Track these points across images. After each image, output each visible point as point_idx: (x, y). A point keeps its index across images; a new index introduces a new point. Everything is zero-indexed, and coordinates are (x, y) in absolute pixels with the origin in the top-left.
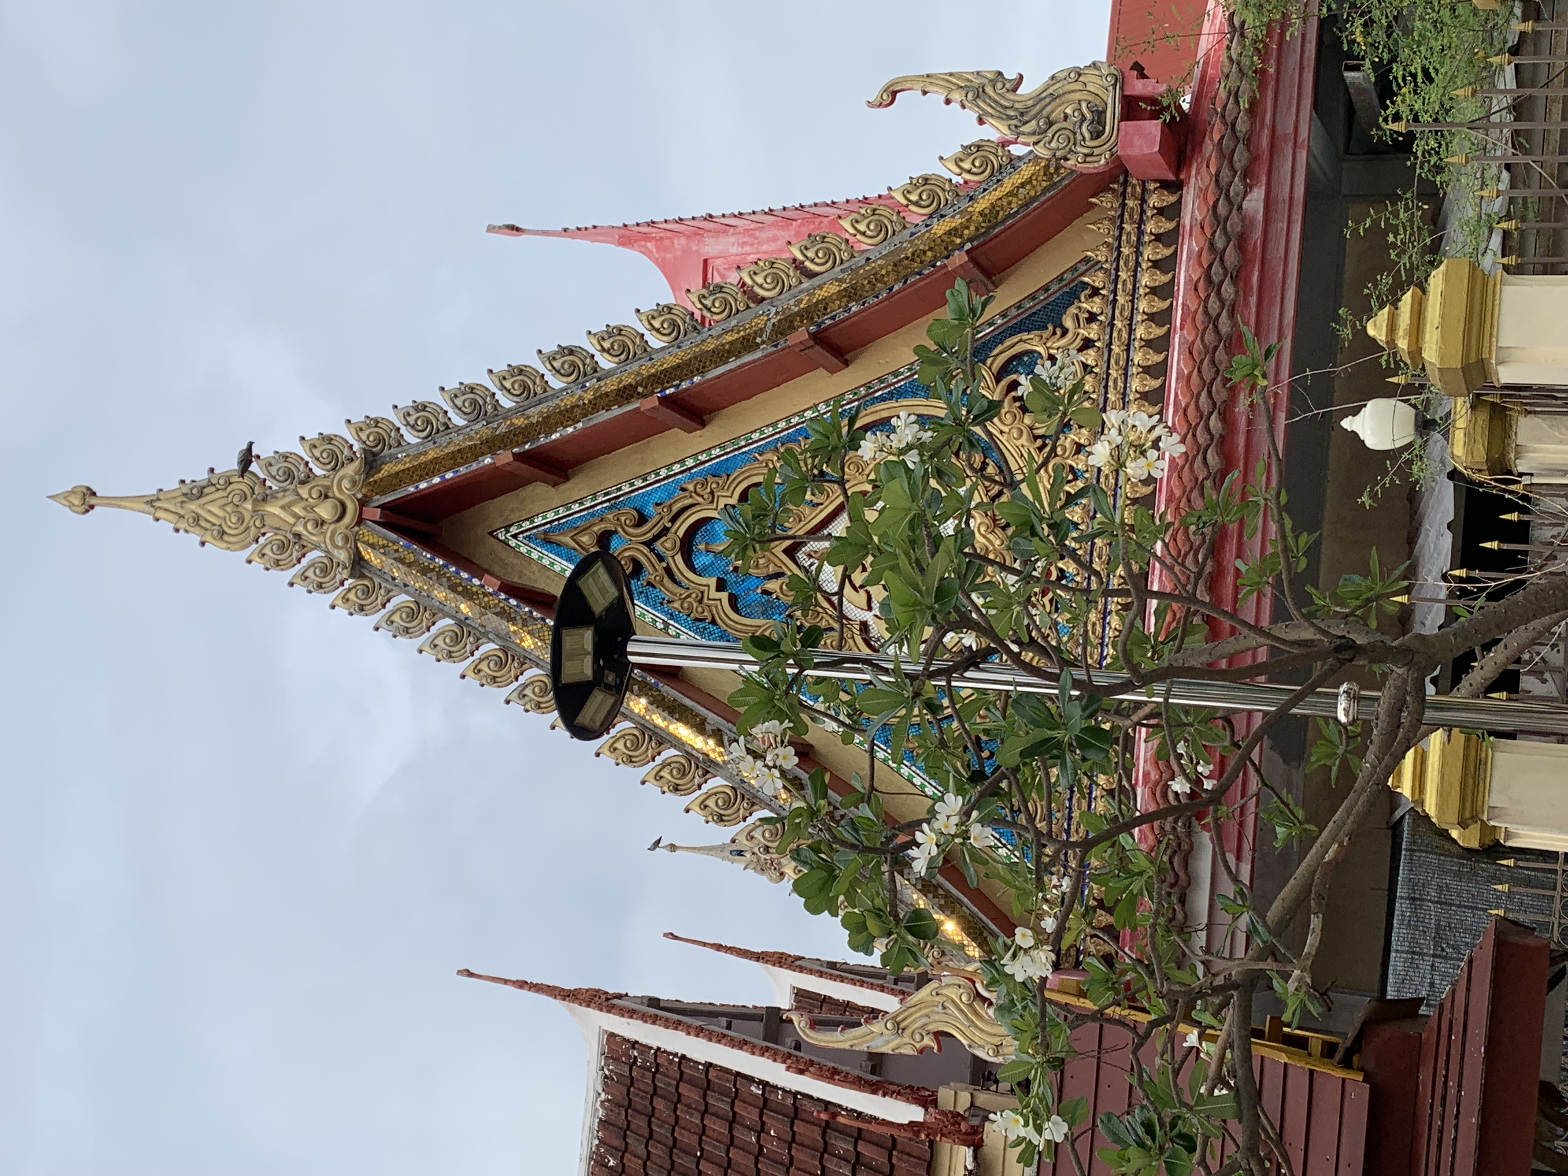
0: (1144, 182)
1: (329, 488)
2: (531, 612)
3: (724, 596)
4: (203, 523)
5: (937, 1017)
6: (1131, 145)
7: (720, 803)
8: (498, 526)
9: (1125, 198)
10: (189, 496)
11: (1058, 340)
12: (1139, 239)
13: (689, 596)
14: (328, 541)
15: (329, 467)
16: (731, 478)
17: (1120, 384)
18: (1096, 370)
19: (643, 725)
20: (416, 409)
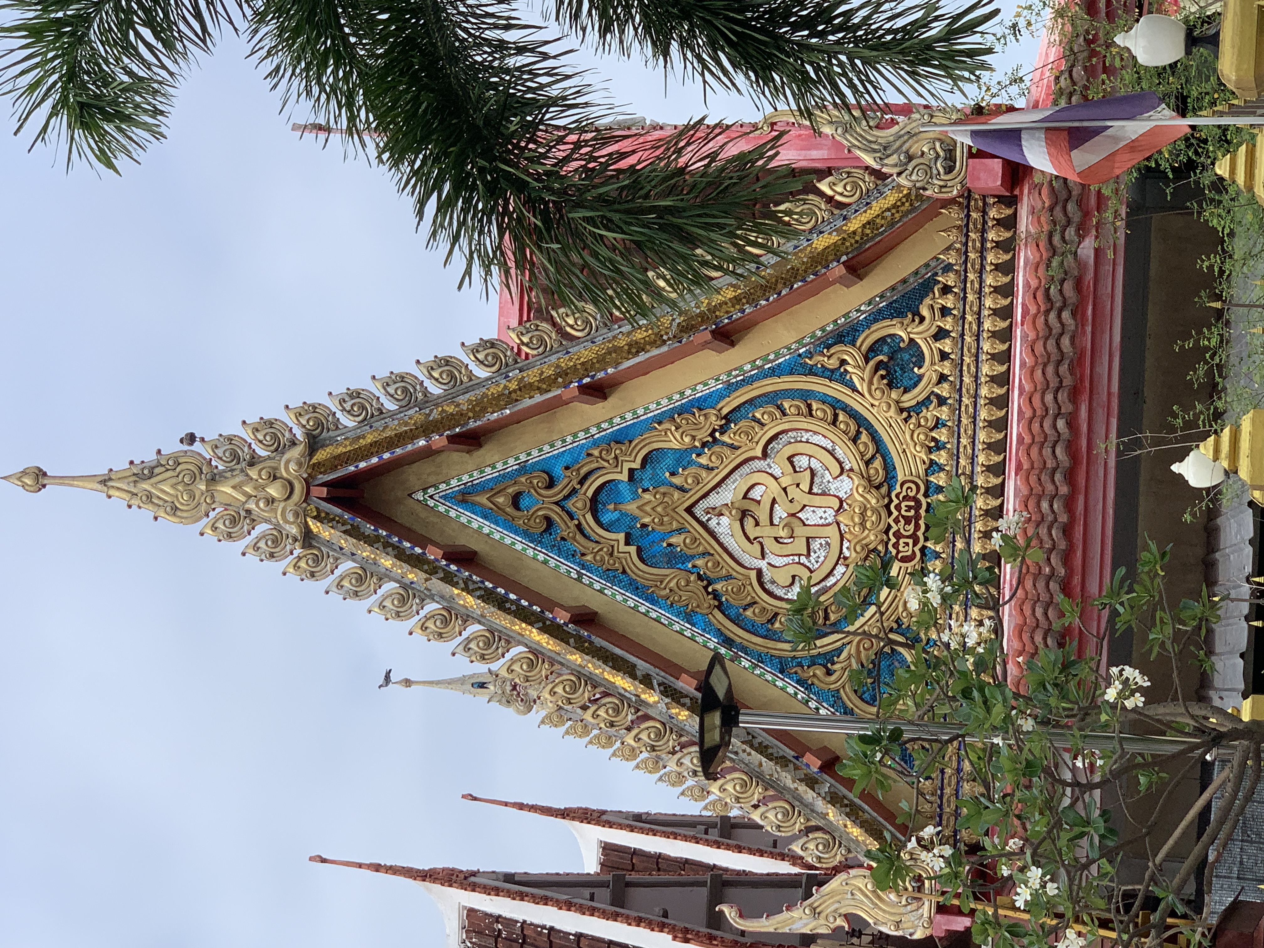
0: (984, 197)
1: (275, 469)
2: (471, 576)
3: (633, 549)
4: (155, 501)
5: (847, 902)
6: (979, 179)
7: (652, 736)
8: (417, 488)
9: (969, 211)
10: (139, 477)
11: (917, 326)
12: (982, 245)
13: (601, 550)
14: (279, 517)
15: (272, 448)
16: (633, 444)
17: (973, 369)
18: (952, 356)
19: (579, 672)
20: (351, 396)
